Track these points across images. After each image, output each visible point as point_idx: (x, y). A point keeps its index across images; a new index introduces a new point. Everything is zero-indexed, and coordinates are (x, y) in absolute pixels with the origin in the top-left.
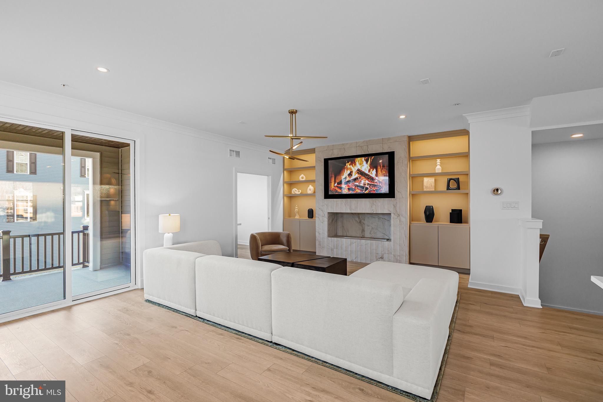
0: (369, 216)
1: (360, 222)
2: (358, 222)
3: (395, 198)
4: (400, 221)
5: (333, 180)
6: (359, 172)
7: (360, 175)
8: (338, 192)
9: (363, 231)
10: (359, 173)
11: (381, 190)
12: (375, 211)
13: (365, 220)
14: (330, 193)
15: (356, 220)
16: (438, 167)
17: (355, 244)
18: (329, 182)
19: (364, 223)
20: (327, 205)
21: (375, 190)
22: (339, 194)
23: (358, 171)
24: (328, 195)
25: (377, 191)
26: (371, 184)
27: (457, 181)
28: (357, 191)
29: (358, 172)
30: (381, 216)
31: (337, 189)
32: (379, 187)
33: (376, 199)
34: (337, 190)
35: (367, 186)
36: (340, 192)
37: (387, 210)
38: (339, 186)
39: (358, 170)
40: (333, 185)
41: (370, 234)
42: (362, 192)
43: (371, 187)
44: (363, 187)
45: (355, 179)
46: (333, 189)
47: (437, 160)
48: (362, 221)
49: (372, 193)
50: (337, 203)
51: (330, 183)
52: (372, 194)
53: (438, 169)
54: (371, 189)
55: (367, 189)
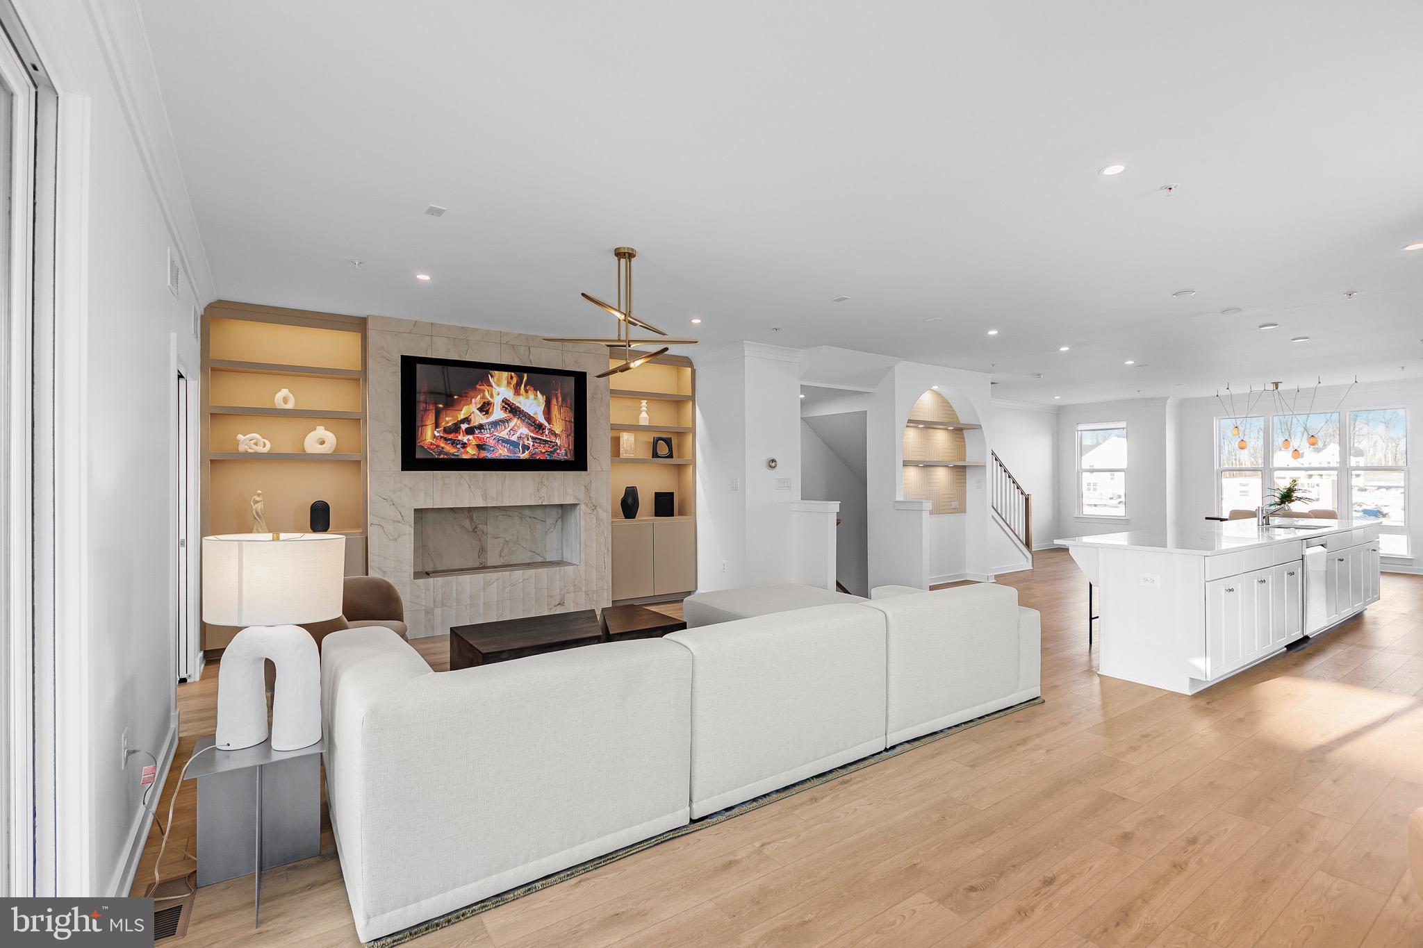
0: (497, 513)
1: (474, 531)
2: (468, 531)
3: (586, 470)
4: (597, 518)
5: (430, 419)
6: (506, 406)
7: (509, 415)
8: (446, 454)
9: (482, 550)
10: (506, 408)
11: (558, 453)
12: (545, 499)
13: (486, 524)
14: (419, 455)
15: (463, 527)
16: (644, 415)
17: (496, 583)
18: (418, 423)
19: (485, 530)
20: (410, 489)
21: (545, 453)
22: (447, 459)
23: (504, 404)
24: (412, 459)
25: (549, 455)
26: (537, 438)
27: (668, 442)
28: (501, 451)
29: (504, 407)
30: (527, 512)
31: (442, 445)
32: (553, 446)
33: (548, 474)
34: (443, 448)
35: (526, 442)
36: (453, 455)
37: (572, 498)
38: (450, 436)
39: (505, 401)
40: (429, 435)
41: (501, 556)
42: (513, 456)
43: (536, 445)
44: (515, 444)
45: (495, 424)
46: (431, 444)
47: (642, 401)
48: (480, 526)
49: (538, 458)
50: (444, 483)
51: (422, 426)
52: (538, 460)
53: (644, 419)
54: (537, 450)
55: (526, 448)
